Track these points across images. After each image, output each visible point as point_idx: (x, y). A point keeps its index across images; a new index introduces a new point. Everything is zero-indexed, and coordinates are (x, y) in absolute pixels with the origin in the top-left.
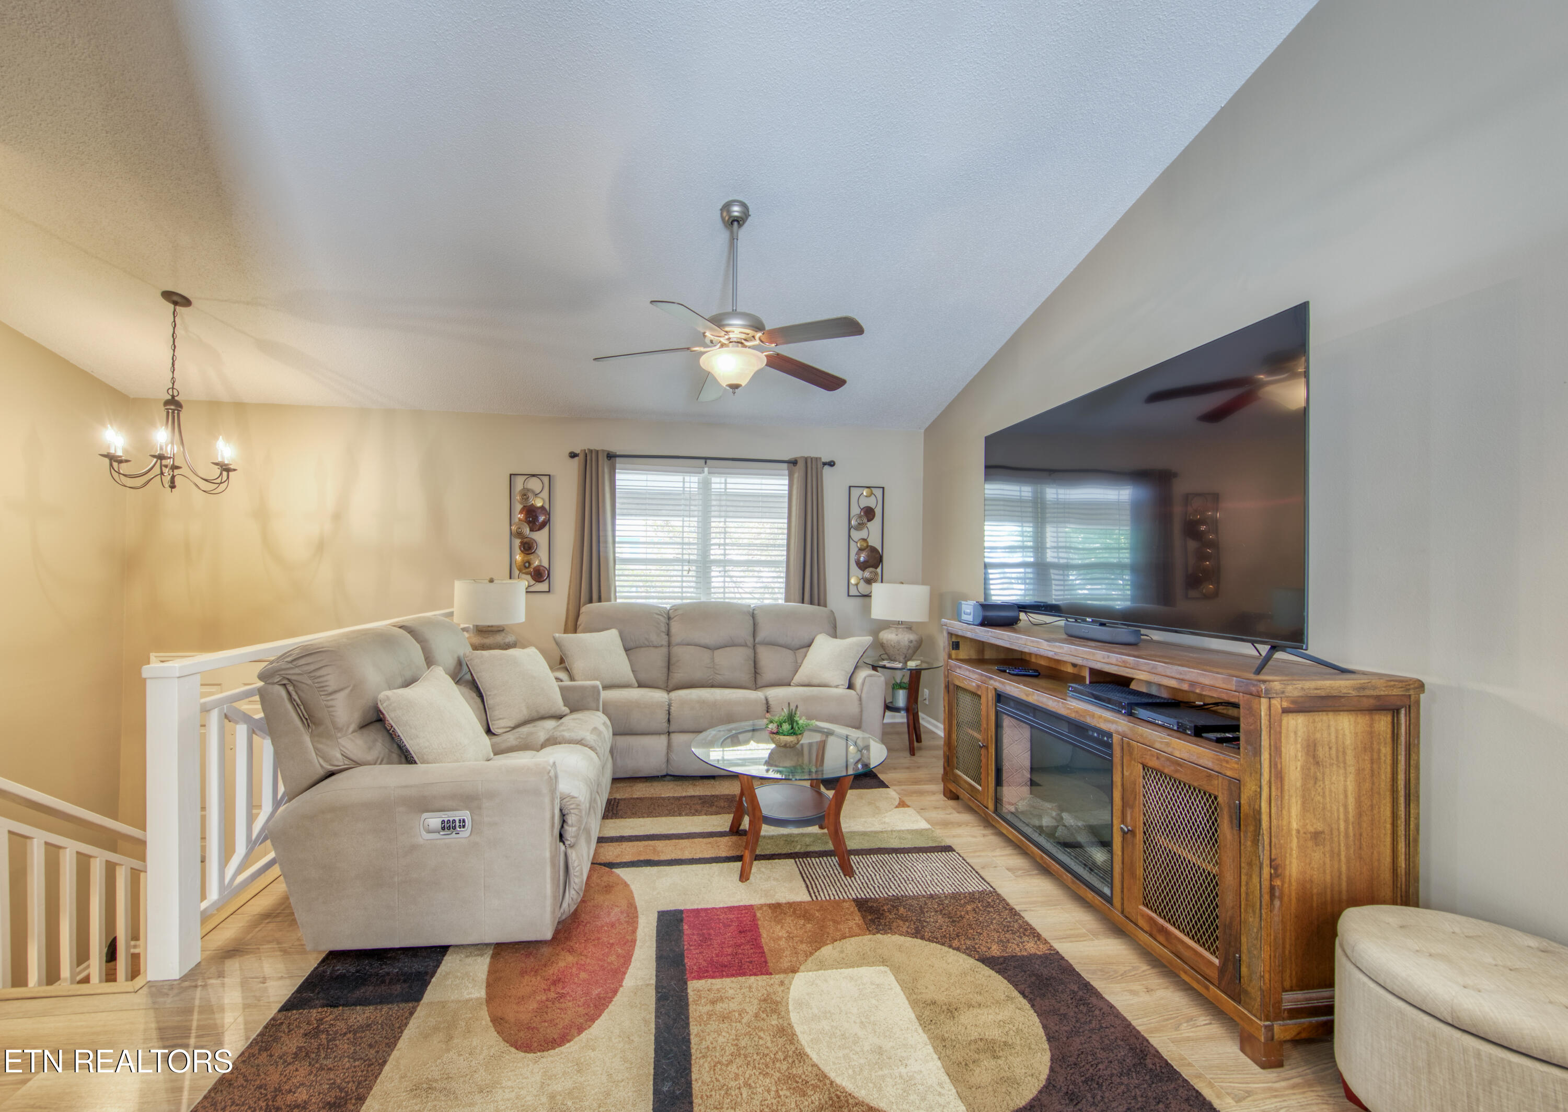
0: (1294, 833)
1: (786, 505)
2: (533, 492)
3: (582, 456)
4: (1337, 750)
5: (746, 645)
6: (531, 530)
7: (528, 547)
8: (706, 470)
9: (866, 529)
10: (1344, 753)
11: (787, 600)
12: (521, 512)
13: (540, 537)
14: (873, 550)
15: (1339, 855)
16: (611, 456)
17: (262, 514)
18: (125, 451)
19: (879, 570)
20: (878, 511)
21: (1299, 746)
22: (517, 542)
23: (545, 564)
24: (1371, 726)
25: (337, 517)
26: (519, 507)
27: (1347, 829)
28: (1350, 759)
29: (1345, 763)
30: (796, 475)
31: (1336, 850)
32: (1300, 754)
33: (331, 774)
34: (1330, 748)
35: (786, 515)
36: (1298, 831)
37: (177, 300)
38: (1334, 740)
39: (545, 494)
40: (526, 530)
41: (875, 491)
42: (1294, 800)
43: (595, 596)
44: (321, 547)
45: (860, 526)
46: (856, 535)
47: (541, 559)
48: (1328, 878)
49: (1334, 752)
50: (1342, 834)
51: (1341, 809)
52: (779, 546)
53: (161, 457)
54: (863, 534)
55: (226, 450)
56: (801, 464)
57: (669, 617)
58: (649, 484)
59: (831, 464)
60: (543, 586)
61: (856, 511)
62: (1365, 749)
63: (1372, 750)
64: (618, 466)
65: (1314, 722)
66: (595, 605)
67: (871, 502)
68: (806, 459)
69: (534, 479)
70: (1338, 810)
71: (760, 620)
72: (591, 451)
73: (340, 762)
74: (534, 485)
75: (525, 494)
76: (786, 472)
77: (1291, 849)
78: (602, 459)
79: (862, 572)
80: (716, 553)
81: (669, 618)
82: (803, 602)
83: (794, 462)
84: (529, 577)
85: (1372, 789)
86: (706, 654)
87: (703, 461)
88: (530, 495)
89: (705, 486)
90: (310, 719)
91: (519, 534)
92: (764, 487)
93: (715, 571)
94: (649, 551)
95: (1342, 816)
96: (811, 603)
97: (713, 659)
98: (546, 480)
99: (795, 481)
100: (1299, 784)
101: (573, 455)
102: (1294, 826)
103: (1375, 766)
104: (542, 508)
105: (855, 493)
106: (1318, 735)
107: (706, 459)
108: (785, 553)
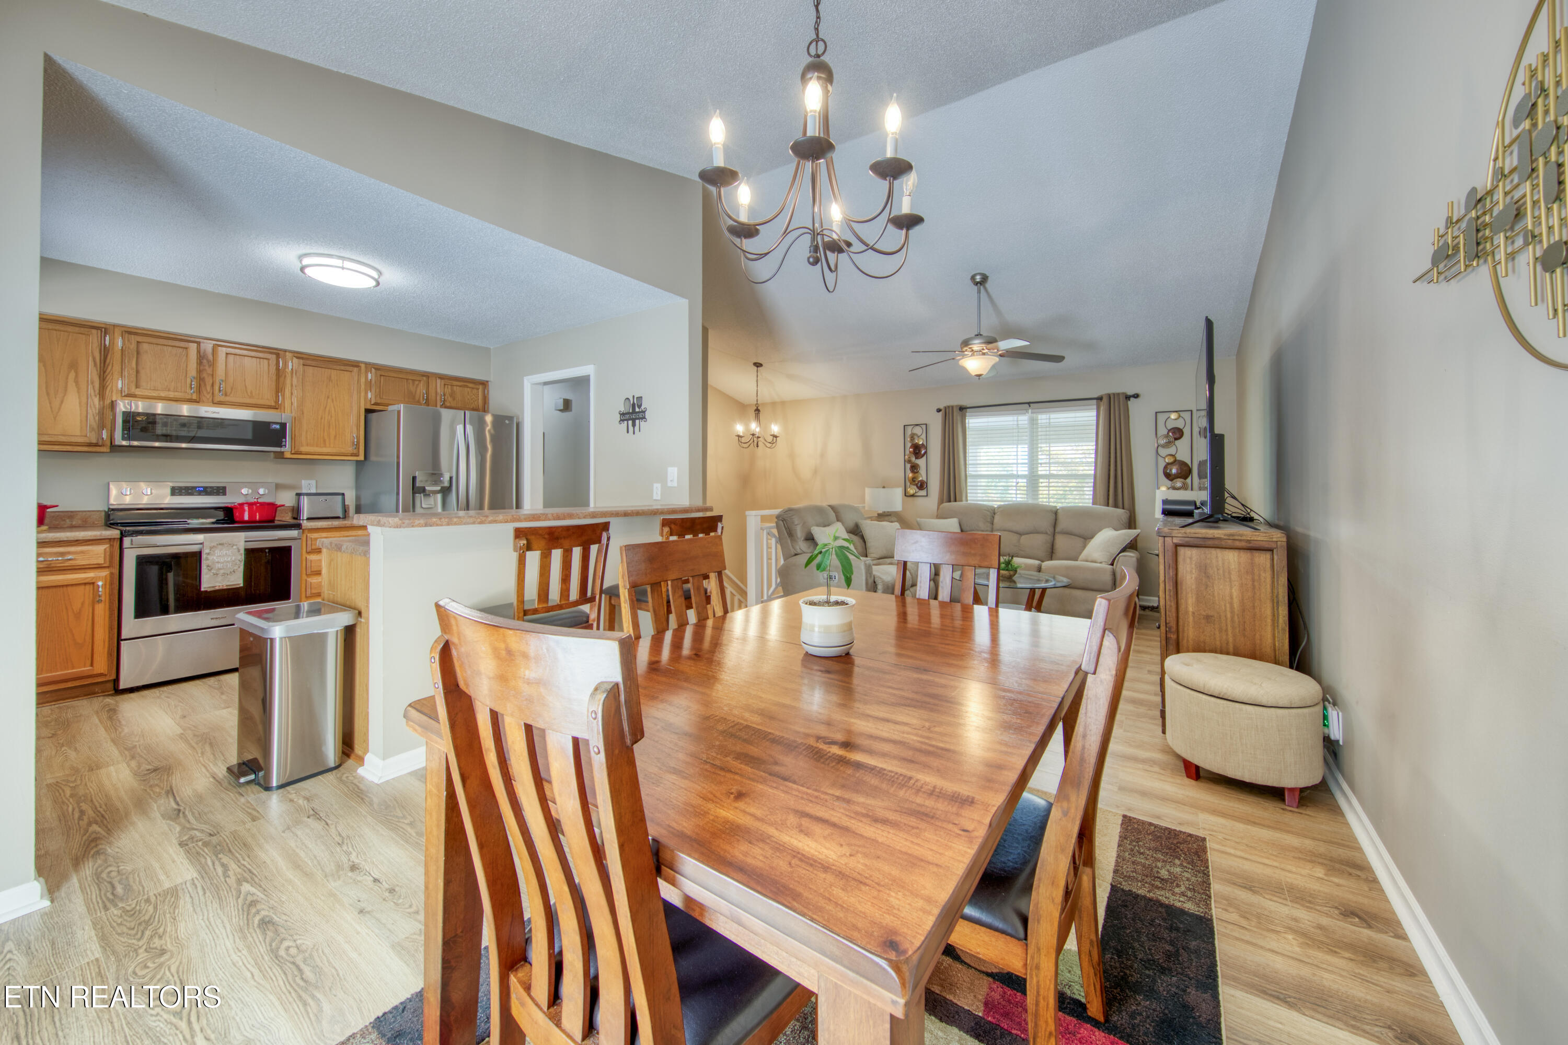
0: (1190, 613)
1: (1095, 431)
2: (917, 435)
3: (943, 411)
4: (1224, 571)
5: (1046, 533)
6: (916, 458)
7: (914, 468)
8: (1030, 411)
9: (1174, 447)
10: (1230, 573)
11: (1094, 503)
12: (911, 447)
13: (921, 462)
14: (1183, 464)
15: (1226, 630)
16: (962, 409)
17: (792, 456)
18: (743, 433)
19: (1189, 480)
20: (1187, 431)
21: (1193, 566)
22: (908, 466)
23: (925, 479)
24: (1252, 559)
25: (823, 455)
26: (909, 445)
27: (1232, 618)
28: (1234, 576)
29: (1230, 578)
30: (1102, 408)
31: (1224, 628)
32: (1194, 571)
33: (796, 555)
34: (1218, 569)
35: (1094, 439)
36: (1193, 613)
37: (758, 365)
38: (1221, 565)
39: (924, 436)
40: (913, 459)
41: (1182, 414)
42: (1190, 595)
43: (952, 498)
44: (815, 472)
45: (1168, 445)
46: (1164, 452)
47: (922, 477)
48: (1218, 643)
49: (1221, 572)
50: (1229, 620)
51: (1228, 605)
52: (1088, 463)
53: (753, 435)
54: (1172, 450)
55: (775, 428)
56: (1105, 400)
57: (993, 512)
58: (990, 424)
59: (1136, 396)
60: (923, 493)
61: (1162, 431)
62: (1247, 572)
63: (1253, 573)
64: (967, 414)
65: (1205, 553)
66: (953, 503)
67: (1180, 424)
68: (1109, 396)
69: (918, 427)
70: (1225, 606)
71: (1060, 516)
72: (949, 407)
73: (799, 551)
74: (918, 430)
75: (913, 436)
76: (1095, 407)
77: (1189, 622)
78: (956, 411)
79: (1170, 482)
80: (1042, 471)
81: (994, 514)
82: (1108, 505)
83: (1100, 399)
84: (915, 487)
85: (1253, 597)
86: (1015, 537)
87: (1027, 405)
88: (915, 437)
89: (1033, 422)
90: (791, 534)
91: (909, 461)
92: (1077, 419)
93: (1043, 482)
94: (990, 469)
95: (1228, 609)
96: (1116, 506)
97: (1019, 540)
98: (924, 427)
99: (1101, 412)
100: (1194, 587)
101: (939, 410)
102: (1191, 609)
103: (1256, 584)
104: (923, 444)
105: (1161, 418)
106: (1208, 561)
107: (1029, 403)
108: (1093, 468)
